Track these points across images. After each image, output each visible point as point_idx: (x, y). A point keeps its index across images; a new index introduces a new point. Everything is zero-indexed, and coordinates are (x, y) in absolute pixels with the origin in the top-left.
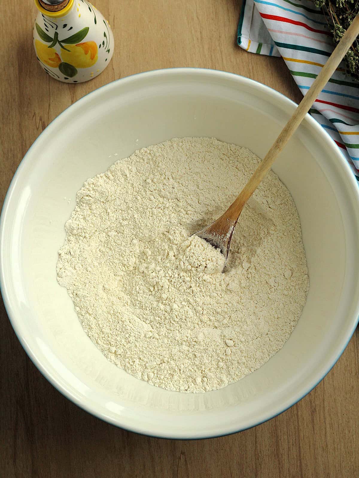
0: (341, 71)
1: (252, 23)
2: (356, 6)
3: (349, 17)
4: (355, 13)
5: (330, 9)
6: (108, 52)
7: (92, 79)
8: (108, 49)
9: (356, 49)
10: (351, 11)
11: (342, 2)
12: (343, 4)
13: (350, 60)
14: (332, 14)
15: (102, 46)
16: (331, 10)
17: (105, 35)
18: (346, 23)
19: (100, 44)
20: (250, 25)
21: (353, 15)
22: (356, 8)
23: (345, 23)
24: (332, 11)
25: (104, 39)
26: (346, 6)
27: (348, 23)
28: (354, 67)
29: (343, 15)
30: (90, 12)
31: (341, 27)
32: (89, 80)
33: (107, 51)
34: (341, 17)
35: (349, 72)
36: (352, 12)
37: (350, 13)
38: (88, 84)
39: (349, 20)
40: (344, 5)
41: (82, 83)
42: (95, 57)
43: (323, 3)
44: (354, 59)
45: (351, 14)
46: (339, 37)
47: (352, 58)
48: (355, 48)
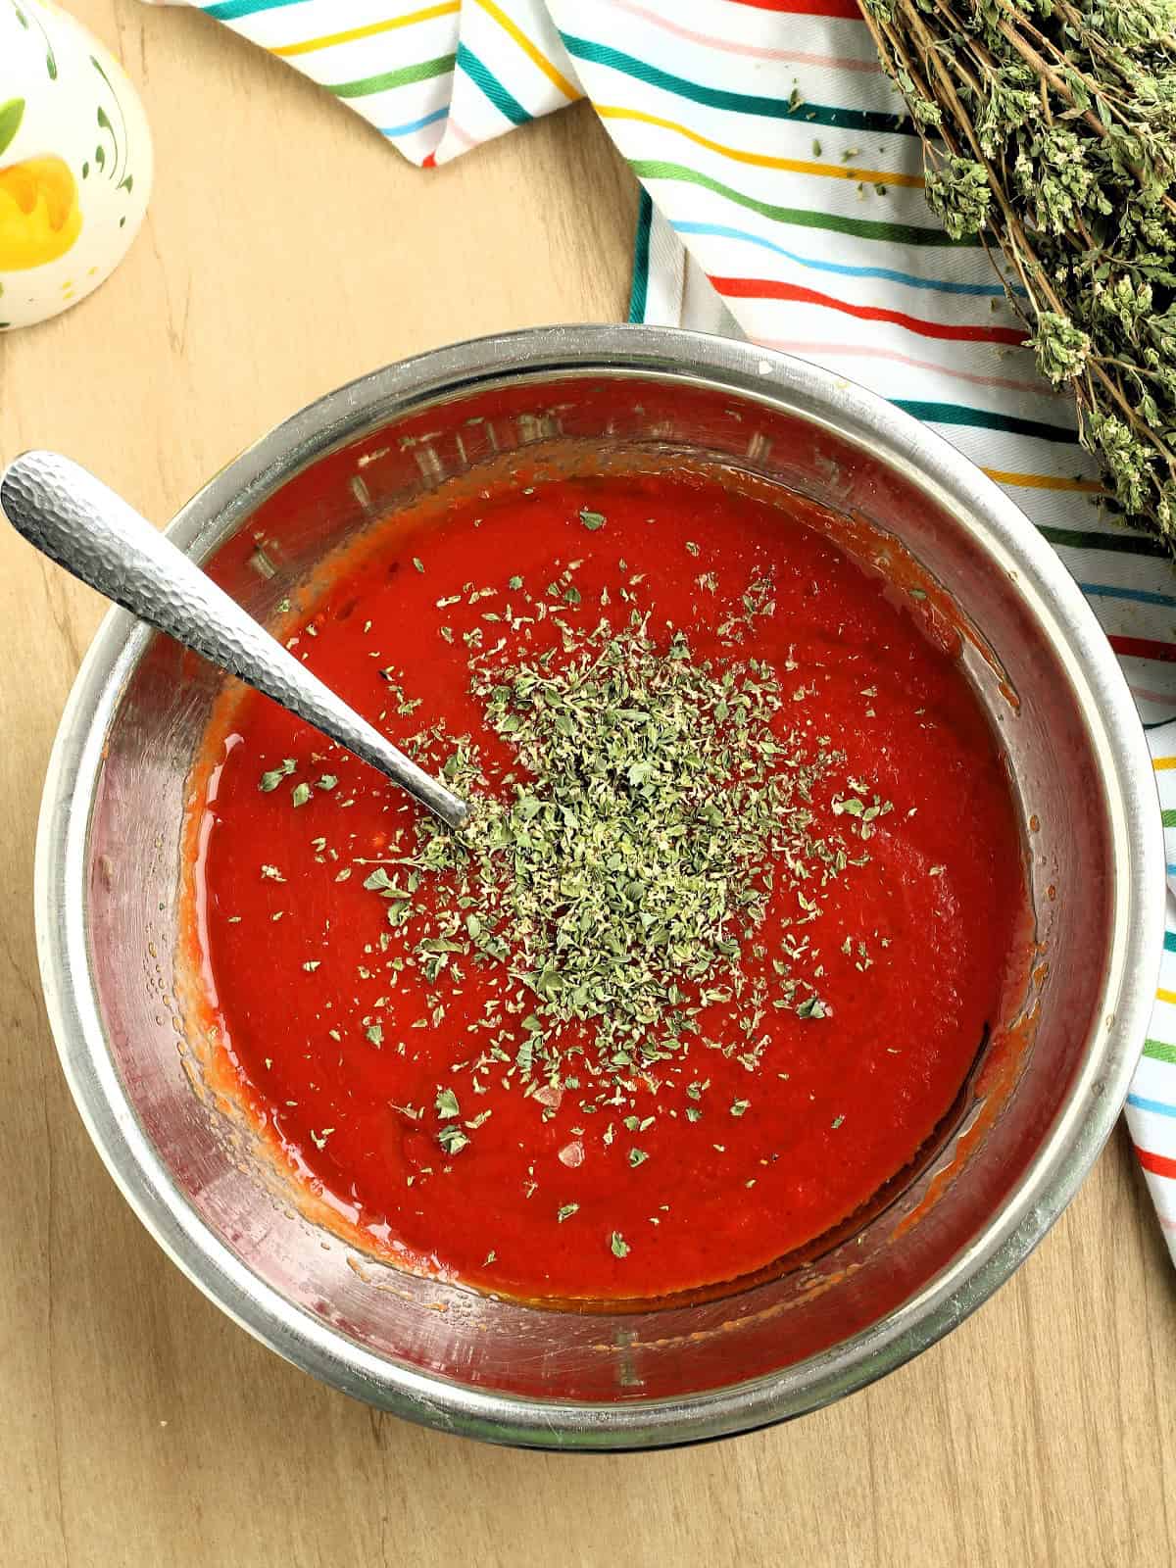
0: (1081, 489)
1: (684, 304)
2: (1121, 226)
3: (1095, 276)
4: (1120, 255)
5: (1009, 240)
6: (125, 189)
7: (74, 307)
8: (126, 177)
9: (1137, 409)
10: (1106, 247)
11: (1061, 213)
12: (1065, 221)
13: (1117, 462)
14: (1024, 265)
15: (94, 166)
16: (1016, 242)
17: (102, 119)
18: (1086, 302)
19: (83, 163)
20: (679, 309)
21: (1113, 263)
22: (1123, 234)
23: (1082, 301)
24: (1023, 253)
25: (102, 137)
26: (1078, 228)
27: (1094, 301)
28: (1135, 492)
29: (1070, 266)
30: (22, 26)
31: (1066, 322)
32: (59, 311)
33: (120, 186)
34: (1061, 275)
35: (1114, 507)
36: (1110, 250)
37: (1101, 256)
38: (60, 328)
39: (1098, 288)
40: (1071, 224)
41: (32, 328)
42: (71, 217)
43: (979, 219)
44: (1133, 456)
45: (1104, 260)
46: (1060, 368)
47: (1123, 453)
48: (1132, 405)
